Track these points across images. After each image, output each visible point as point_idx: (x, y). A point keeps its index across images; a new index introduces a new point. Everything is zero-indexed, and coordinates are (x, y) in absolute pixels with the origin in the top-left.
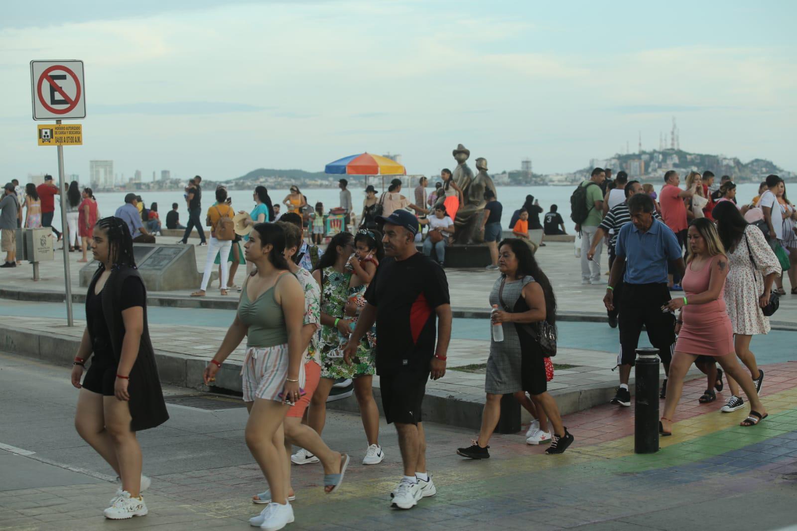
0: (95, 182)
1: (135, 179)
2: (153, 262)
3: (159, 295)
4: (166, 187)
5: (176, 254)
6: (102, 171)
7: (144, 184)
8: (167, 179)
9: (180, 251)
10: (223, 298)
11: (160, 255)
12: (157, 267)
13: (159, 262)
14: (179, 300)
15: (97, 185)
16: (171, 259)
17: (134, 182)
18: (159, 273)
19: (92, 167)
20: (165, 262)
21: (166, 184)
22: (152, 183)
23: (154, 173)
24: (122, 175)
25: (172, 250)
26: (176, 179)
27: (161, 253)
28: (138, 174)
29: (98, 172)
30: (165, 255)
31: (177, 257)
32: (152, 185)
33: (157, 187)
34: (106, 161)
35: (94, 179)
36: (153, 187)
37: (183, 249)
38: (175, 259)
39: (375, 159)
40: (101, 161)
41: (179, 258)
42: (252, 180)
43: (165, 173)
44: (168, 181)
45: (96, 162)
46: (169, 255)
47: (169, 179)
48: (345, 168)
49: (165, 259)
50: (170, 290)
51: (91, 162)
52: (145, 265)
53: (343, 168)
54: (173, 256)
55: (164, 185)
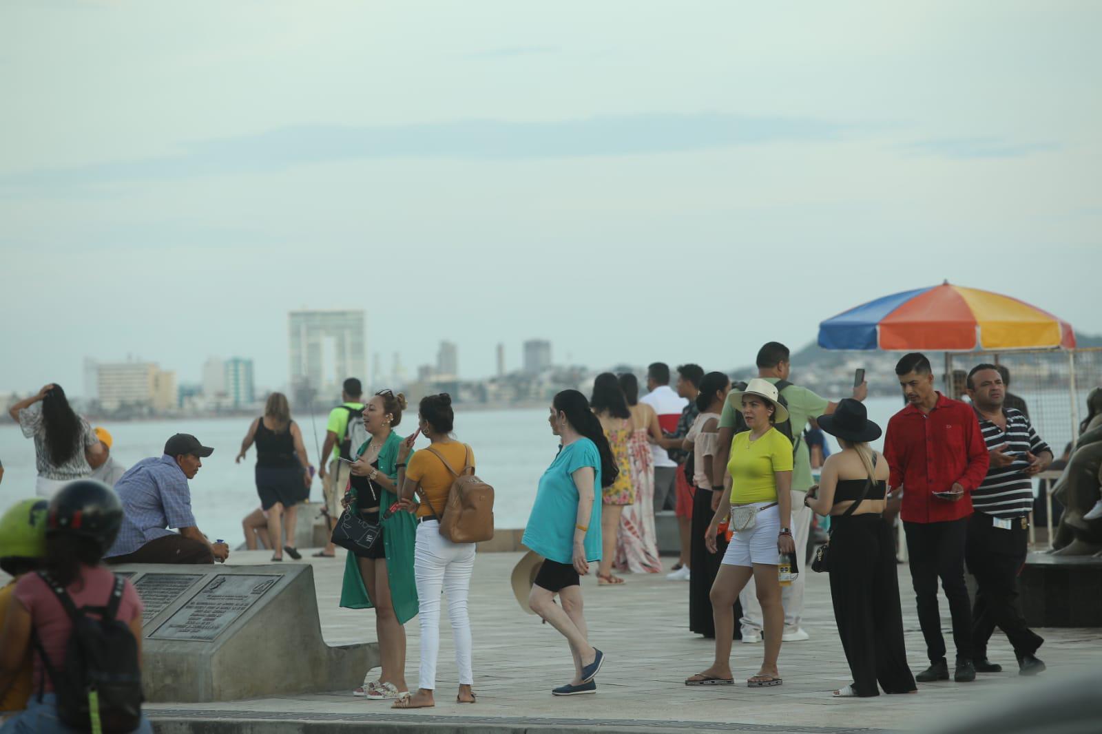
0: (307, 381)
1: (438, 371)
2: (192, 619)
3: (191, 713)
4: (537, 393)
5: (259, 591)
6: (328, 345)
7: (468, 386)
8: (544, 369)
9: (272, 584)
10: (401, 717)
11: (215, 597)
12: (204, 633)
13: (211, 618)
14: (247, 723)
15: (314, 392)
16: (245, 609)
17: (434, 379)
18: (206, 649)
19: (295, 333)
20: (229, 616)
21: (540, 383)
22: (493, 381)
23: (500, 350)
24: (396, 356)
25: (251, 582)
26: (573, 369)
27: (219, 592)
28: (447, 352)
29: (315, 348)
30: (230, 597)
31: (262, 603)
32: (492, 388)
33: (509, 393)
34: (343, 314)
35: (304, 373)
36: (498, 397)
37: (281, 577)
38: (256, 609)
39: (971, 301)
40: (325, 314)
41: (270, 603)
42: (822, 367)
43: (535, 348)
44: (545, 376)
45: (309, 315)
46: (241, 597)
47: (549, 367)
48: (875, 331)
49: (226, 608)
50: (239, 697)
51: (293, 315)
52: (171, 626)
53: (871, 329)
54: (251, 600)
55: (534, 387)
